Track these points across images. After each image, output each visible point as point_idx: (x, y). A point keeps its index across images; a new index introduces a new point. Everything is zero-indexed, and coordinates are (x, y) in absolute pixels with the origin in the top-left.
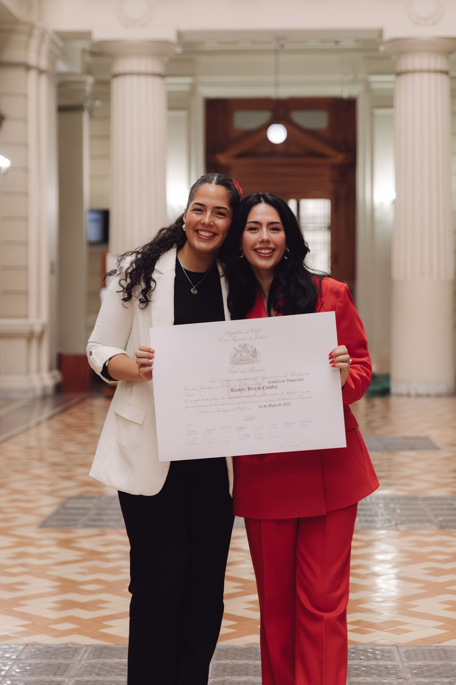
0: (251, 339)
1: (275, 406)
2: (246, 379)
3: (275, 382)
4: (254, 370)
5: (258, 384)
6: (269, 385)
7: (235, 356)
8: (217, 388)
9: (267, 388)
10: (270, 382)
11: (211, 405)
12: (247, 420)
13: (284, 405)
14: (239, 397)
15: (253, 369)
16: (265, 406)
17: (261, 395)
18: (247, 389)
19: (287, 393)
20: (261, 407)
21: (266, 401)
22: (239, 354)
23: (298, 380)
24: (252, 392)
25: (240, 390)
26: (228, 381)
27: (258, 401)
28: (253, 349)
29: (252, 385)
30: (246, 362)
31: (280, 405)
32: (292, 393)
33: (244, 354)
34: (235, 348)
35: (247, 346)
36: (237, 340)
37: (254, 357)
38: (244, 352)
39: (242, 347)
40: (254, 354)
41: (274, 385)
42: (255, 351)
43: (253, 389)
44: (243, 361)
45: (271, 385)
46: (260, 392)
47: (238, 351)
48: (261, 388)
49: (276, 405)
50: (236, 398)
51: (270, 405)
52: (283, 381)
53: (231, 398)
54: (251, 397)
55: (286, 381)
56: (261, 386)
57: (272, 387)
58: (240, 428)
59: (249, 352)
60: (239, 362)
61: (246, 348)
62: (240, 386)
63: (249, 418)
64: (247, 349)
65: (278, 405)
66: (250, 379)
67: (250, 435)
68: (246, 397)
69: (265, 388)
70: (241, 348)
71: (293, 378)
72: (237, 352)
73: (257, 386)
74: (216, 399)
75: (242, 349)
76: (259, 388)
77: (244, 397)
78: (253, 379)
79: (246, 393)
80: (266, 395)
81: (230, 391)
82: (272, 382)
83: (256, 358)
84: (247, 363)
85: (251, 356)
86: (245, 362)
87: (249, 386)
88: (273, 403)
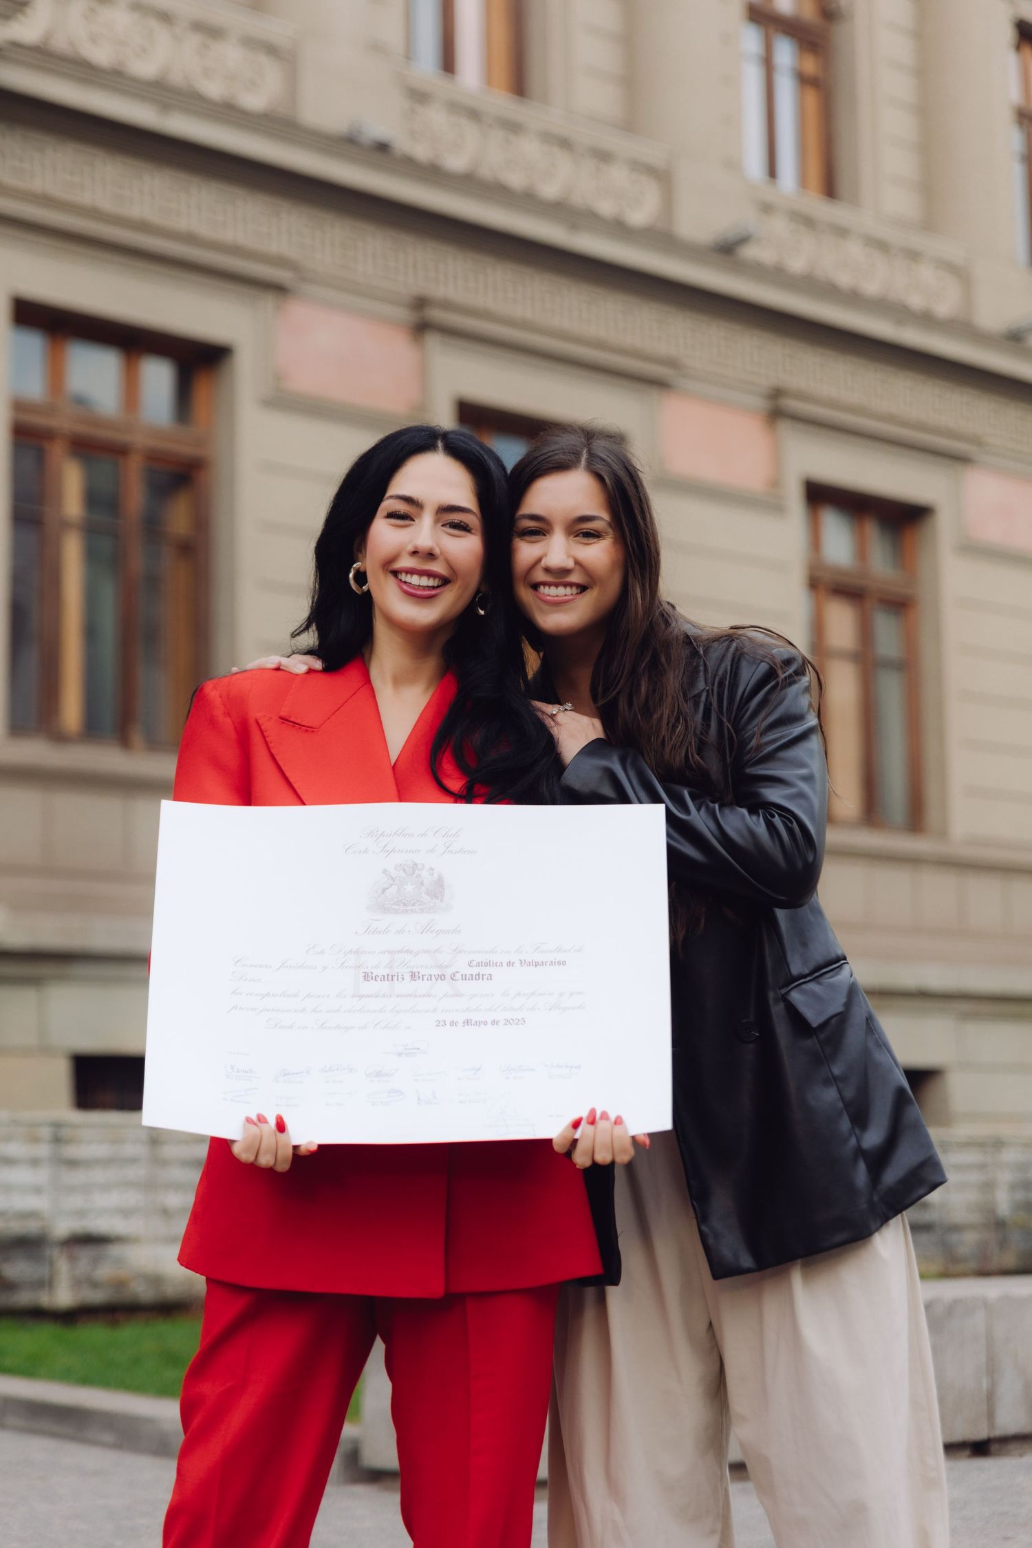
0: (432, 851)
1: (482, 1025)
2: (408, 951)
3: (486, 965)
4: (432, 929)
5: (440, 966)
6: (469, 971)
7: (384, 890)
8: (325, 968)
9: (464, 978)
10: (474, 963)
11: (304, 1010)
12: (400, 1055)
13: (507, 1022)
14: (384, 996)
15: (429, 927)
16: (453, 1023)
17: (446, 995)
18: (407, 977)
19: (519, 994)
20: (441, 1023)
21: (457, 1011)
22: (394, 889)
23: (552, 963)
24: (423, 986)
25: (389, 978)
26: (357, 952)
27: (435, 1010)
28: (436, 876)
29: (421, 967)
30: (413, 908)
31: (495, 1022)
32: (532, 994)
33: (409, 888)
34: (385, 871)
35: (419, 867)
36: (393, 851)
37: (437, 898)
38: (409, 884)
39: (404, 870)
40: (438, 889)
41: (483, 970)
42: (440, 883)
43: (425, 978)
44: (405, 905)
45: (475, 971)
46: (443, 987)
47: (394, 881)
48: (448, 977)
49: (485, 1023)
50: (376, 996)
51: (467, 1022)
52: (510, 964)
53: (361, 997)
54: (416, 996)
55: (517, 964)
56: (449, 972)
57: (478, 977)
58: (378, 1074)
59: (422, 884)
60: (394, 907)
61: (417, 872)
62: (391, 967)
63: (407, 1051)
64: (419, 876)
65: (489, 1023)
66: (417, 953)
67: (402, 1093)
68: (402, 996)
69: (458, 976)
70: (402, 872)
71: (538, 958)
72: (392, 882)
73: (436, 972)
74: (319, 996)
75: (405, 876)
76: (442, 977)
77: (398, 996)
78: (427, 952)
79: (406, 986)
80: (460, 995)
81: (362, 979)
82: (479, 964)
83: (442, 901)
84: (415, 912)
85: (428, 895)
86: (409, 908)
87: (415, 970)
88: (475, 1017)
